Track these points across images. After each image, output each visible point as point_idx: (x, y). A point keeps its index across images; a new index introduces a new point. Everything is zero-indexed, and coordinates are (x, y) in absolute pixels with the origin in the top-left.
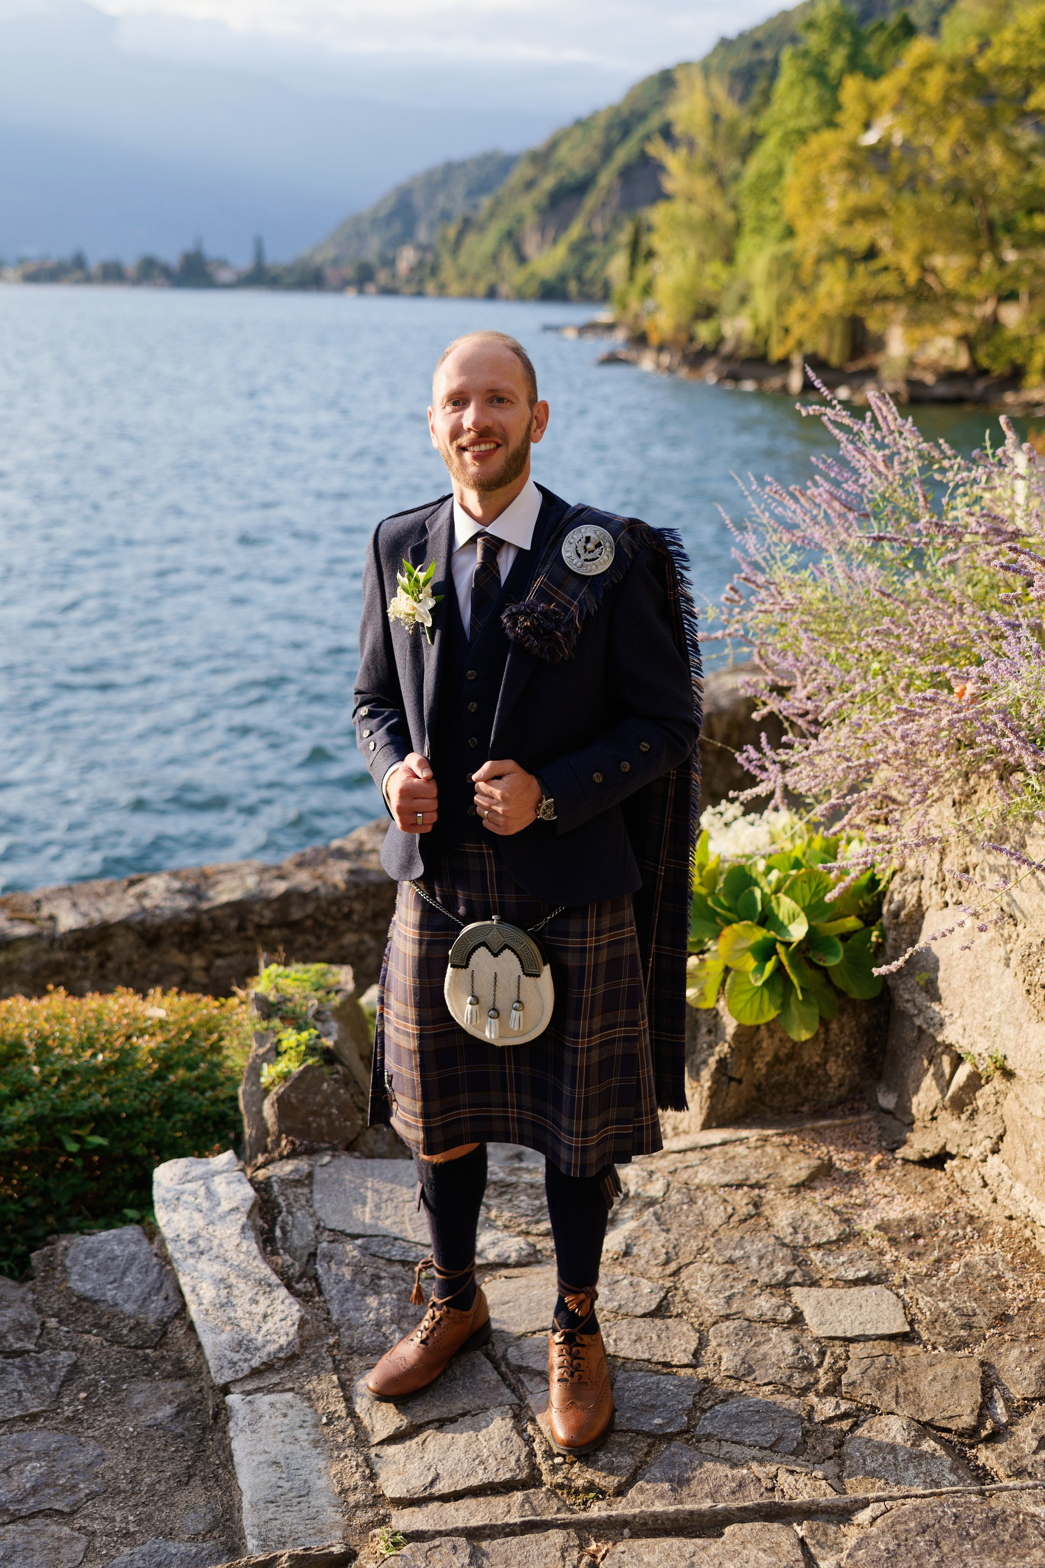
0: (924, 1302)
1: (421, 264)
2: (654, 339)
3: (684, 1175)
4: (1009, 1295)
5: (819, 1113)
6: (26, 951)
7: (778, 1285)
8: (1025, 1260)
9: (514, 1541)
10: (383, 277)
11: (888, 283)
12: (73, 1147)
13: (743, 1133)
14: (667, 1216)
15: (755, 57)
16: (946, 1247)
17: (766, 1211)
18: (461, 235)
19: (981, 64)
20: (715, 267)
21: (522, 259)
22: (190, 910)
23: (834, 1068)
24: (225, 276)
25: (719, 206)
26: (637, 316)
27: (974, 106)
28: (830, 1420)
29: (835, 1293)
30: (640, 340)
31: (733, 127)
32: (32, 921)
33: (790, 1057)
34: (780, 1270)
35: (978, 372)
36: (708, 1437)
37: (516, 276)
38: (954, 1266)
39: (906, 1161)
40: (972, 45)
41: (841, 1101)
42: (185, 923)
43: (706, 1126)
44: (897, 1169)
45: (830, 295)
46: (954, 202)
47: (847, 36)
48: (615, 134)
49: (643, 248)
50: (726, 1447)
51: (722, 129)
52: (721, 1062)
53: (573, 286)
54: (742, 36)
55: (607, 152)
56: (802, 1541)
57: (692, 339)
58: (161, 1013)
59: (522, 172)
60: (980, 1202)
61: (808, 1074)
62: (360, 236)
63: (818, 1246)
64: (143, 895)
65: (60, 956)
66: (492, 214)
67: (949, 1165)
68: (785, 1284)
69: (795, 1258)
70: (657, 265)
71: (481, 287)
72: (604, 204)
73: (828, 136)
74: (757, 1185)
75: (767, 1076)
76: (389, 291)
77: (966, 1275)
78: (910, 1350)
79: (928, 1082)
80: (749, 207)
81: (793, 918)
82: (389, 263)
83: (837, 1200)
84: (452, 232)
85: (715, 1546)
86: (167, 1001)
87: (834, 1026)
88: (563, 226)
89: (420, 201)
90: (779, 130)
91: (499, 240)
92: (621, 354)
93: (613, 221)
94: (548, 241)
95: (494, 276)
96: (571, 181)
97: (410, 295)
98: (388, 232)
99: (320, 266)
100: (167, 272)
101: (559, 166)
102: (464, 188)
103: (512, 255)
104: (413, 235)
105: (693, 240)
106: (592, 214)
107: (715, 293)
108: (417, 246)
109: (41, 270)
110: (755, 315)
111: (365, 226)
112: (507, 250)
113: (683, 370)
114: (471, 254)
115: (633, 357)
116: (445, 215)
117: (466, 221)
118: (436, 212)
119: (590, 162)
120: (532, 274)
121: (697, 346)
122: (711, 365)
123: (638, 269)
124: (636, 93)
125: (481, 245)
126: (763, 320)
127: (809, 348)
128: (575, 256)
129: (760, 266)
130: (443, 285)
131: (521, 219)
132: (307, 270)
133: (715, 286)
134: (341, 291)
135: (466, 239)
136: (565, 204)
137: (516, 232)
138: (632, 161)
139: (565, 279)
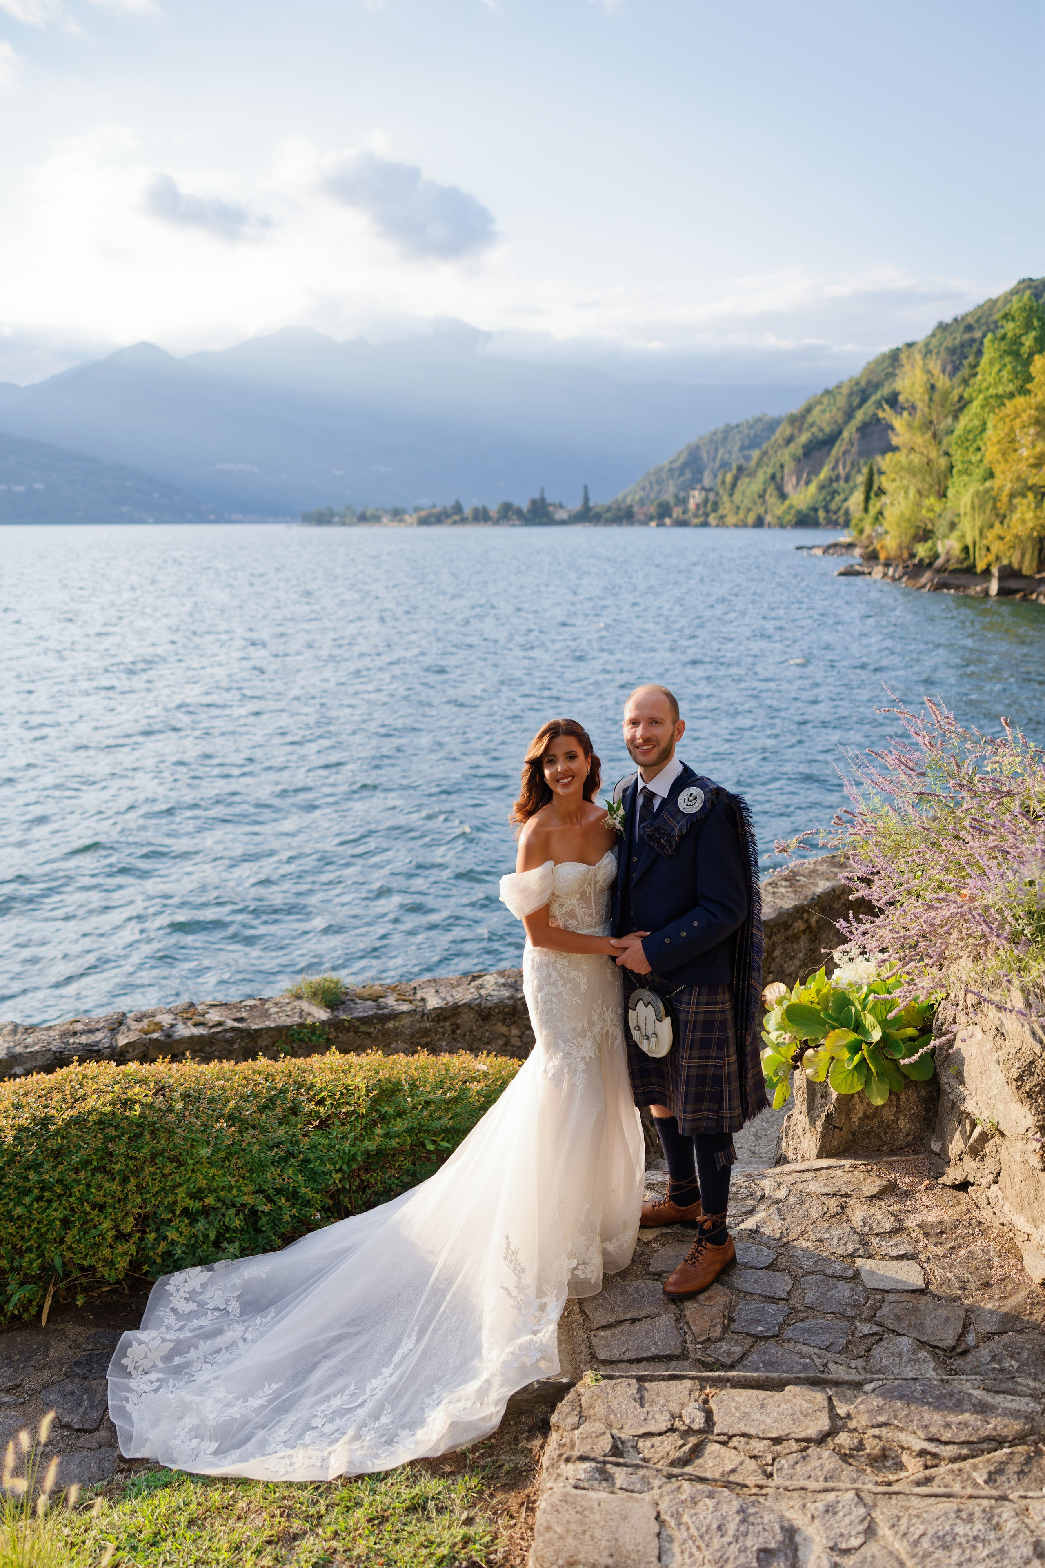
0: (938, 1272)
1: (706, 501)
2: (882, 556)
3: (800, 1187)
4: (993, 1272)
5: (892, 1152)
6: (406, 1021)
7: (848, 1256)
8: (1008, 1251)
9: (663, 1384)
10: (677, 512)
12: (431, 1147)
13: (843, 1162)
14: (785, 1211)
15: (967, 336)
16: (960, 1241)
17: (849, 1211)
18: (736, 479)
20: (932, 500)
21: (783, 496)
22: (509, 998)
23: (903, 1124)
24: (561, 515)
25: (933, 454)
26: (869, 537)
28: (865, 1336)
29: (883, 1263)
30: (872, 557)
31: (946, 394)
32: (411, 1002)
33: (874, 1115)
34: (850, 1248)
36: (789, 1340)
37: (778, 509)
38: (962, 1252)
39: (944, 1185)
41: (908, 1145)
42: (507, 1006)
43: (819, 1156)
44: (938, 1190)
45: (1023, 521)
47: (1036, 323)
48: (856, 401)
49: (875, 486)
50: (799, 1346)
51: (936, 397)
52: (829, 1116)
53: (821, 514)
54: (956, 321)
55: (849, 415)
56: (830, 1399)
57: (913, 556)
58: (485, 1068)
59: (784, 431)
60: (986, 1213)
61: (886, 1127)
62: (660, 482)
63: (878, 1235)
64: (481, 987)
65: (428, 1025)
66: (760, 463)
67: (971, 1189)
68: (852, 1256)
69: (861, 1240)
70: (885, 499)
71: (752, 518)
72: (845, 453)
73: (1020, 400)
74: (846, 1195)
75: (859, 1127)
76: (682, 523)
77: (968, 1258)
78: (924, 1299)
79: (957, 1135)
80: (957, 455)
81: (874, 1027)
82: (684, 501)
83: (895, 1208)
84: (729, 478)
85: (777, 1396)
86: (489, 1060)
87: (903, 1096)
88: (816, 471)
89: (704, 454)
90: (981, 397)
91: (765, 483)
92: (857, 568)
93: (853, 465)
94: (802, 483)
95: (761, 510)
96: (820, 435)
97: (696, 526)
98: (682, 479)
99: (631, 506)
100: (519, 513)
101: (811, 426)
102: (739, 444)
103: (775, 493)
104: (700, 481)
105: (913, 481)
106: (837, 461)
107: (931, 521)
108: (703, 488)
109: (430, 515)
110: (963, 536)
111: (664, 476)
112: (771, 489)
113: (905, 579)
114: (743, 494)
115: (866, 570)
116: (725, 465)
117: (740, 469)
118: (717, 463)
119: (836, 422)
120: (791, 507)
121: (916, 561)
122: (926, 577)
123: (871, 503)
124: (871, 369)
125: (751, 487)
126: (969, 541)
127: (1005, 562)
128: (824, 493)
129: (966, 500)
130: (722, 517)
131: (782, 466)
132: (619, 509)
133: (931, 515)
134: (645, 523)
135: (739, 483)
136: (816, 454)
137: (778, 475)
138: (867, 419)
139: (815, 510)
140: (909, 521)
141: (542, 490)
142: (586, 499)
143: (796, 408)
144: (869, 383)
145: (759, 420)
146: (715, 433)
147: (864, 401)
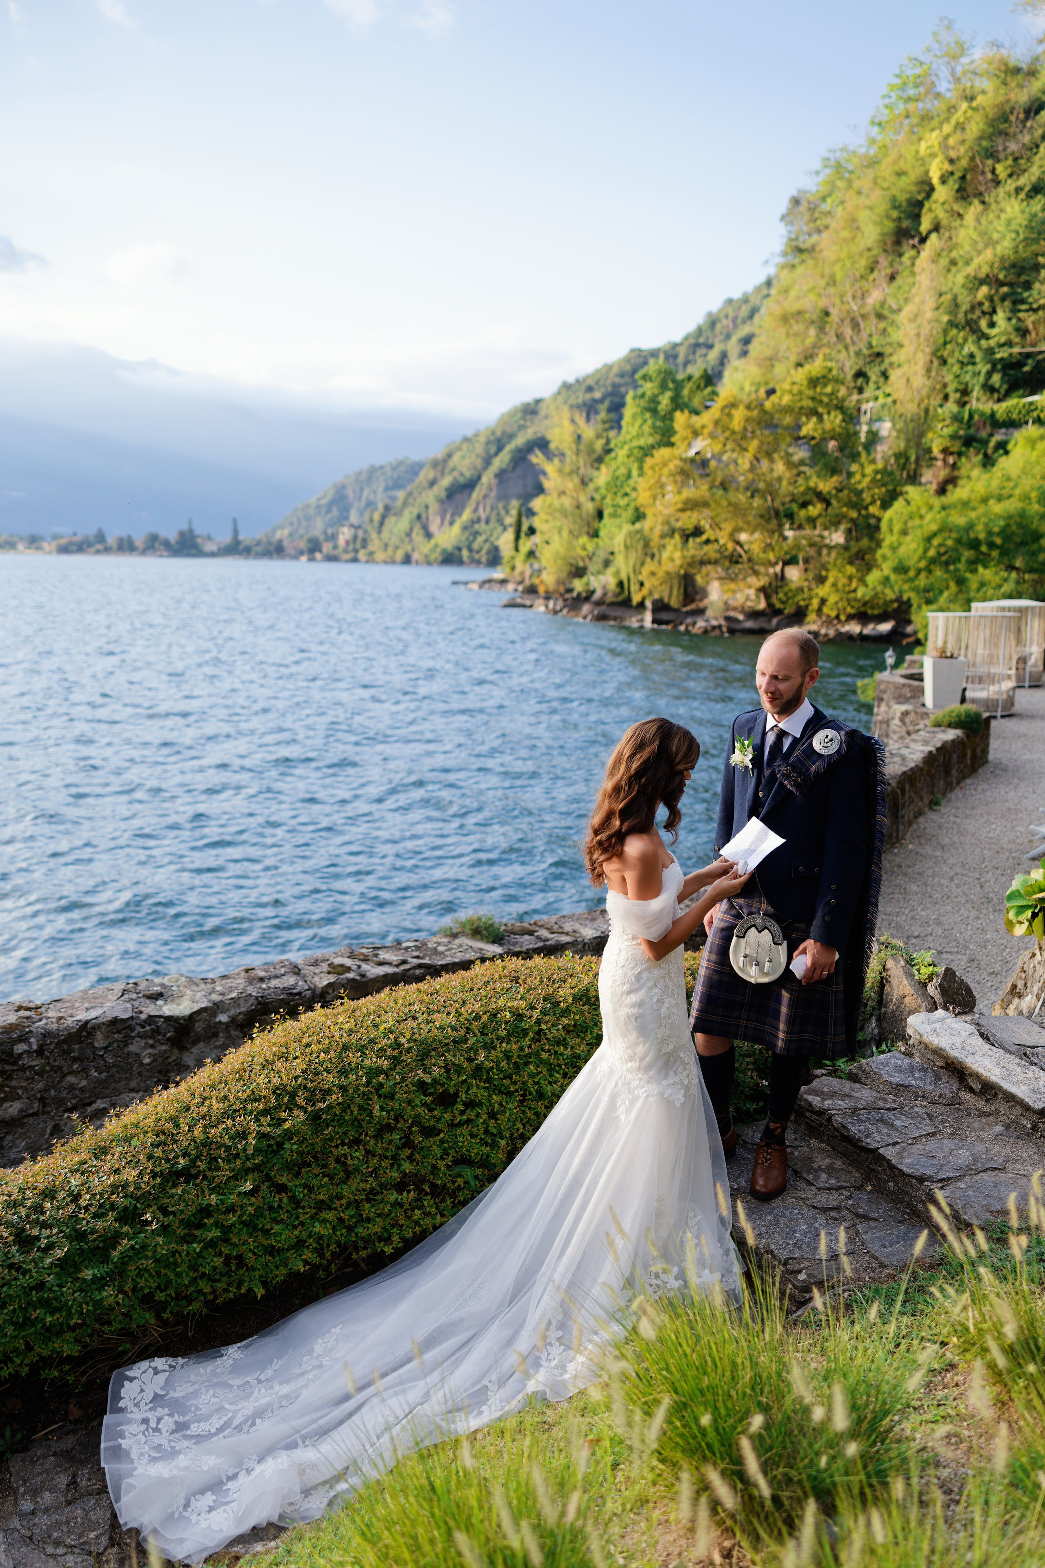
1: (355, 538)
2: (541, 590)
10: (327, 547)
11: (711, 551)
15: (588, 396)
18: (384, 517)
19: (768, 405)
20: (584, 539)
21: (429, 535)
24: (210, 547)
25: (581, 498)
27: (765, 434)
30: (532, 590)
31: (591, 443)
35: (773, 611)
37: (424, 547)
40: (762, 392)
45: (672, 560)
46: (752, 496)
47: (670, 385)
48: (493, 449)
49: (526, 525)
51: (582, 447)
53: (465, 553)
54: (579, 382)
55: (487, 462)
57: (570, 590)
59: (427, 474)
62: (308, 518)
66: (405, 504)
70: (537, 539)
71: (399, 555)
72: (485, 497)
73: (664, 453)
76: (331, 558)
82: (333, 538)
84: (377, 516)
88: (458, 512)
89: (350, 493)
90: (626, 447)
91: (411, 522)
92: (519, 601)
93: (492, 508)
94: (446, 523)
95: (409, 548)
96: (461, 480)
97: (347, 561)
98: (329, 516)
99: (280, 541)
100: (167, 544)
101: (453, 470)
102: (383, 485)
103: (421, 532)
104: (347, 518)
105: (566, 522)
106: (478, 504)
107: (583, 559)
108: (352, 526)
109: (71, 544)
110: (617, 573)
111: (312, 512)
112: (417, 528)
113: (565, 611)
114: (391, 532)
115: (528, 603)
116: (370, 504)
117: (387, 508)
118: (363, 503)
119: (475, 468)
120: (436, 546)
121: (575, 594)
122: (586, 608)
123: (521, 542)
124: (504, 419)
125: (398, 525)
126: (624, 577)
127: (656, 596)
128: (467, 533)
129: (619, 540)
130: (371, 554)
131: (427, 507)
132: (269, 543)
133: (584, 553)
134: (296, 557)
135: (387, 521)
136: (458, 497)
137: (424, 516)
138: (504, 466)
139: (459, 549)
140: (563, 558)
141: (190, 522)
142: (236, 532)
143: (438, 453)
144: (504, 433)
145: (401, 463)
146: (360, 473)
147: (500, 449)
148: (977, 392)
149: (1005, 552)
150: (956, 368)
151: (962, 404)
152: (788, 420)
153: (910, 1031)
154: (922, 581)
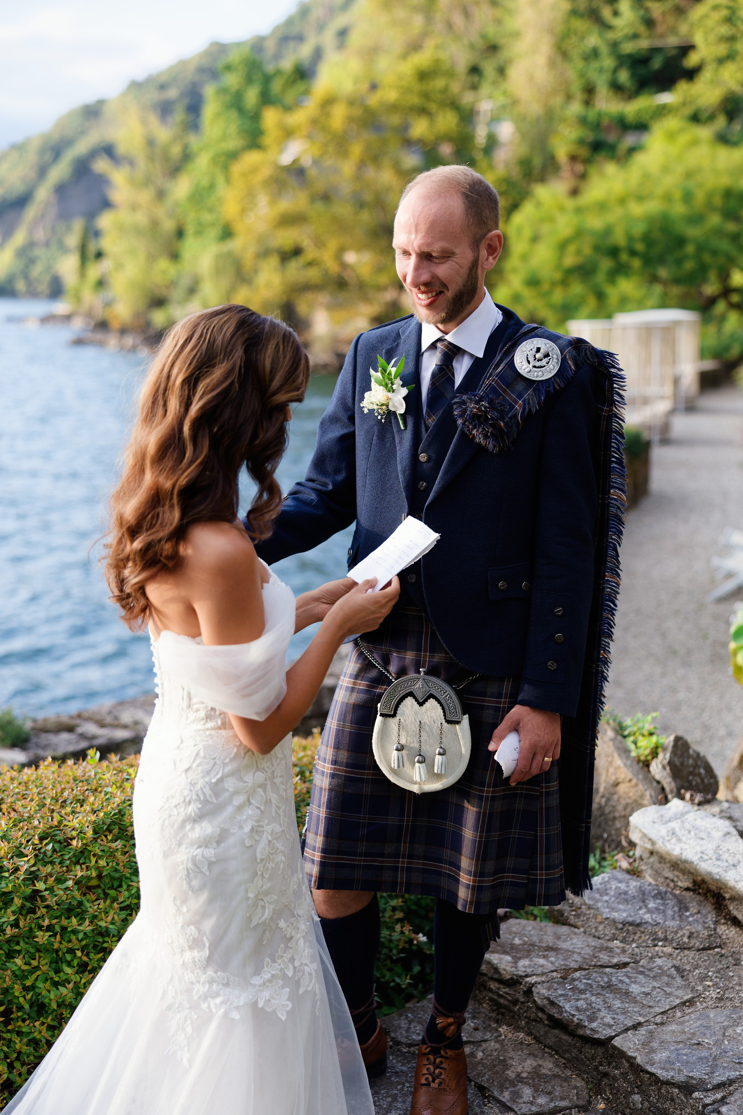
2: (115, 325)
11: (313, 274)
19: (371, 101)
20: (163, 264)
25: (159, 213)
26: (91, 307)
27: (369, 136)
30: (103, 325)
31: (166, 149)
40: (365, 87)
46: (358, 210)
48: (48, 156)
49: (92, 248)
51: (156, 152)
53: (21, 285)
54: (150, 80)
55: (42, 171)
57: (147, 323)
70: (106, 265)
72: (43, 216)
73: (252, 158)
80: (188, 216)
88: (9, 234)
90: (208, 153)
92: (88, 337)
93: (51, 229)
96: (11, 194)
105: (140, 242)
106: (33, 225)
107: (163, 286)
113: (142, 348)
115: (98, 339)
119: (28, 179)
123: (88, 267)
124: (62, 124)
128: (21, 259)
129: (206, 262)
133: (163, 280)
136: (9, 215)
138: (63, 178)
139: (13, 278)
140: (139, 285)
144: (61, 138)
147: (56, 158)
148: (603, 91)
149: (648, 261)
150: (580, 64)
151: (588, 103)
152: (395, 120)
153: (634, 837)
154: (558, 296)
